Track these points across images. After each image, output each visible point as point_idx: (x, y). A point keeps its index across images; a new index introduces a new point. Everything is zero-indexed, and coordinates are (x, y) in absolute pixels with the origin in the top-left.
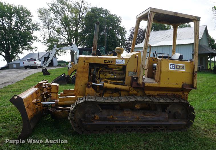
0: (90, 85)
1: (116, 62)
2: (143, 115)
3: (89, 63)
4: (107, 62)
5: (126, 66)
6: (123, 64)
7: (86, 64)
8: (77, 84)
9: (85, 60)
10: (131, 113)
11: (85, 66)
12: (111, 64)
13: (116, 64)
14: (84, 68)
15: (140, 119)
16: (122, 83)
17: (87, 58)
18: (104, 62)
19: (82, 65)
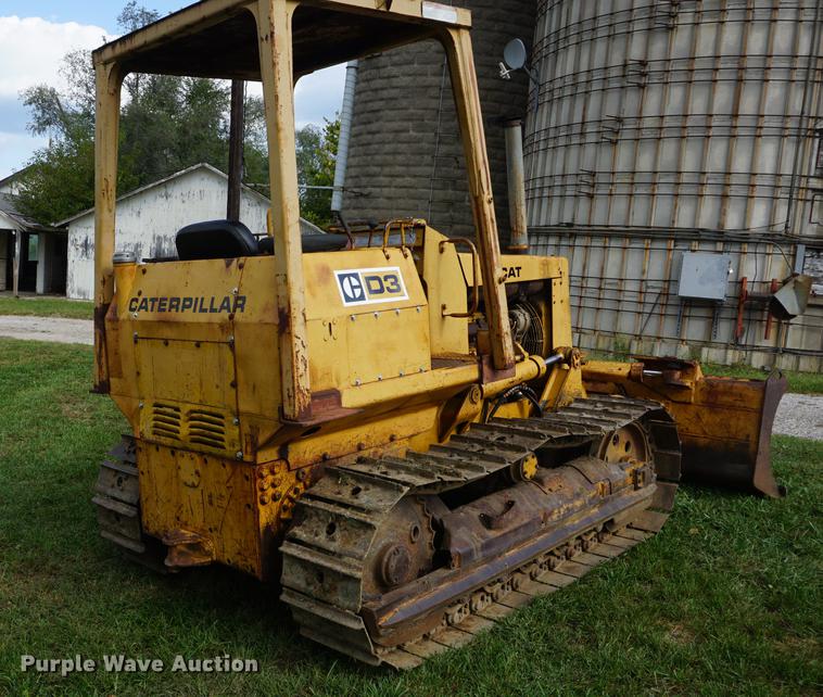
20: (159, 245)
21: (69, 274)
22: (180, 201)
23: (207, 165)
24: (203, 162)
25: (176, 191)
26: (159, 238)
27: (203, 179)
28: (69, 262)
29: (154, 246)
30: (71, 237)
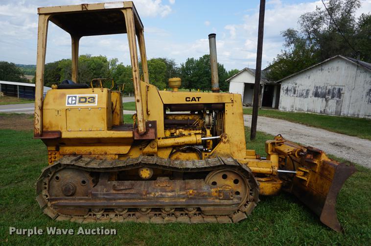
20: (317, 90)
21: (280, 101)
22: (327, 72)
23: (340, 56)
24: (338, 54)
25: (326, 68)
26: (317, 87)
27: (339, 62)
28: (280, 96)
29: (315, 90)
30: (282, 87)
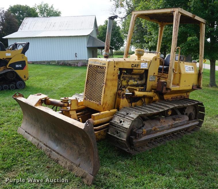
0: (125, 96)
1: (141, 66)
2: (174, 121)
3: (119, 68)
4: (134, 66)
5: (148, 70)
6: (146, 67)
7: (116, 70)
8: (106, 95)
9: (115, 65)
10: (165, 121)
11: (115, 72)
12: (137, 68)
13: (141, 68)
14: (114, 75)
15: (173, 126)
16: (143, 89)
17: (117, 63)
18: (132, 67)
19: (113, 71)
